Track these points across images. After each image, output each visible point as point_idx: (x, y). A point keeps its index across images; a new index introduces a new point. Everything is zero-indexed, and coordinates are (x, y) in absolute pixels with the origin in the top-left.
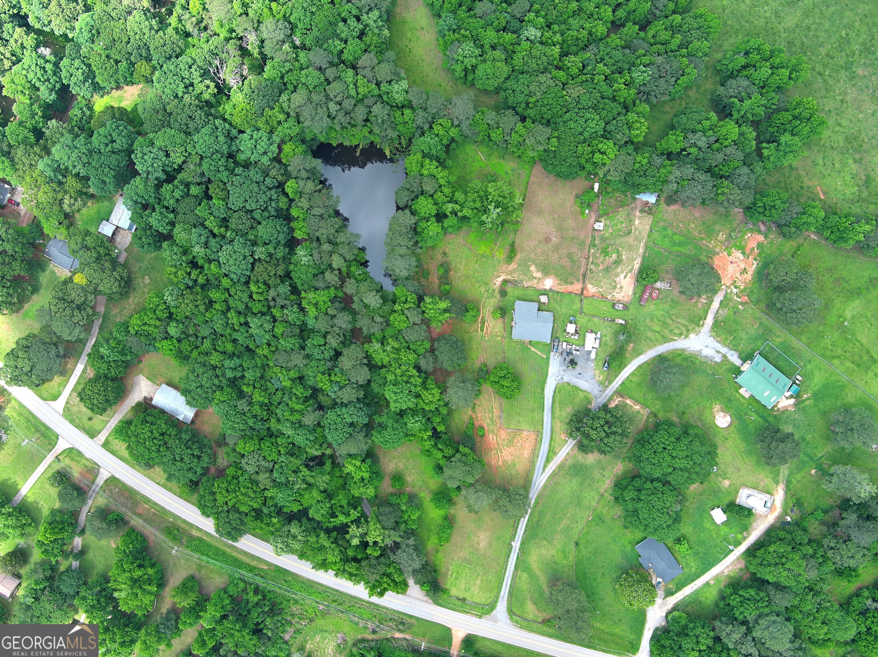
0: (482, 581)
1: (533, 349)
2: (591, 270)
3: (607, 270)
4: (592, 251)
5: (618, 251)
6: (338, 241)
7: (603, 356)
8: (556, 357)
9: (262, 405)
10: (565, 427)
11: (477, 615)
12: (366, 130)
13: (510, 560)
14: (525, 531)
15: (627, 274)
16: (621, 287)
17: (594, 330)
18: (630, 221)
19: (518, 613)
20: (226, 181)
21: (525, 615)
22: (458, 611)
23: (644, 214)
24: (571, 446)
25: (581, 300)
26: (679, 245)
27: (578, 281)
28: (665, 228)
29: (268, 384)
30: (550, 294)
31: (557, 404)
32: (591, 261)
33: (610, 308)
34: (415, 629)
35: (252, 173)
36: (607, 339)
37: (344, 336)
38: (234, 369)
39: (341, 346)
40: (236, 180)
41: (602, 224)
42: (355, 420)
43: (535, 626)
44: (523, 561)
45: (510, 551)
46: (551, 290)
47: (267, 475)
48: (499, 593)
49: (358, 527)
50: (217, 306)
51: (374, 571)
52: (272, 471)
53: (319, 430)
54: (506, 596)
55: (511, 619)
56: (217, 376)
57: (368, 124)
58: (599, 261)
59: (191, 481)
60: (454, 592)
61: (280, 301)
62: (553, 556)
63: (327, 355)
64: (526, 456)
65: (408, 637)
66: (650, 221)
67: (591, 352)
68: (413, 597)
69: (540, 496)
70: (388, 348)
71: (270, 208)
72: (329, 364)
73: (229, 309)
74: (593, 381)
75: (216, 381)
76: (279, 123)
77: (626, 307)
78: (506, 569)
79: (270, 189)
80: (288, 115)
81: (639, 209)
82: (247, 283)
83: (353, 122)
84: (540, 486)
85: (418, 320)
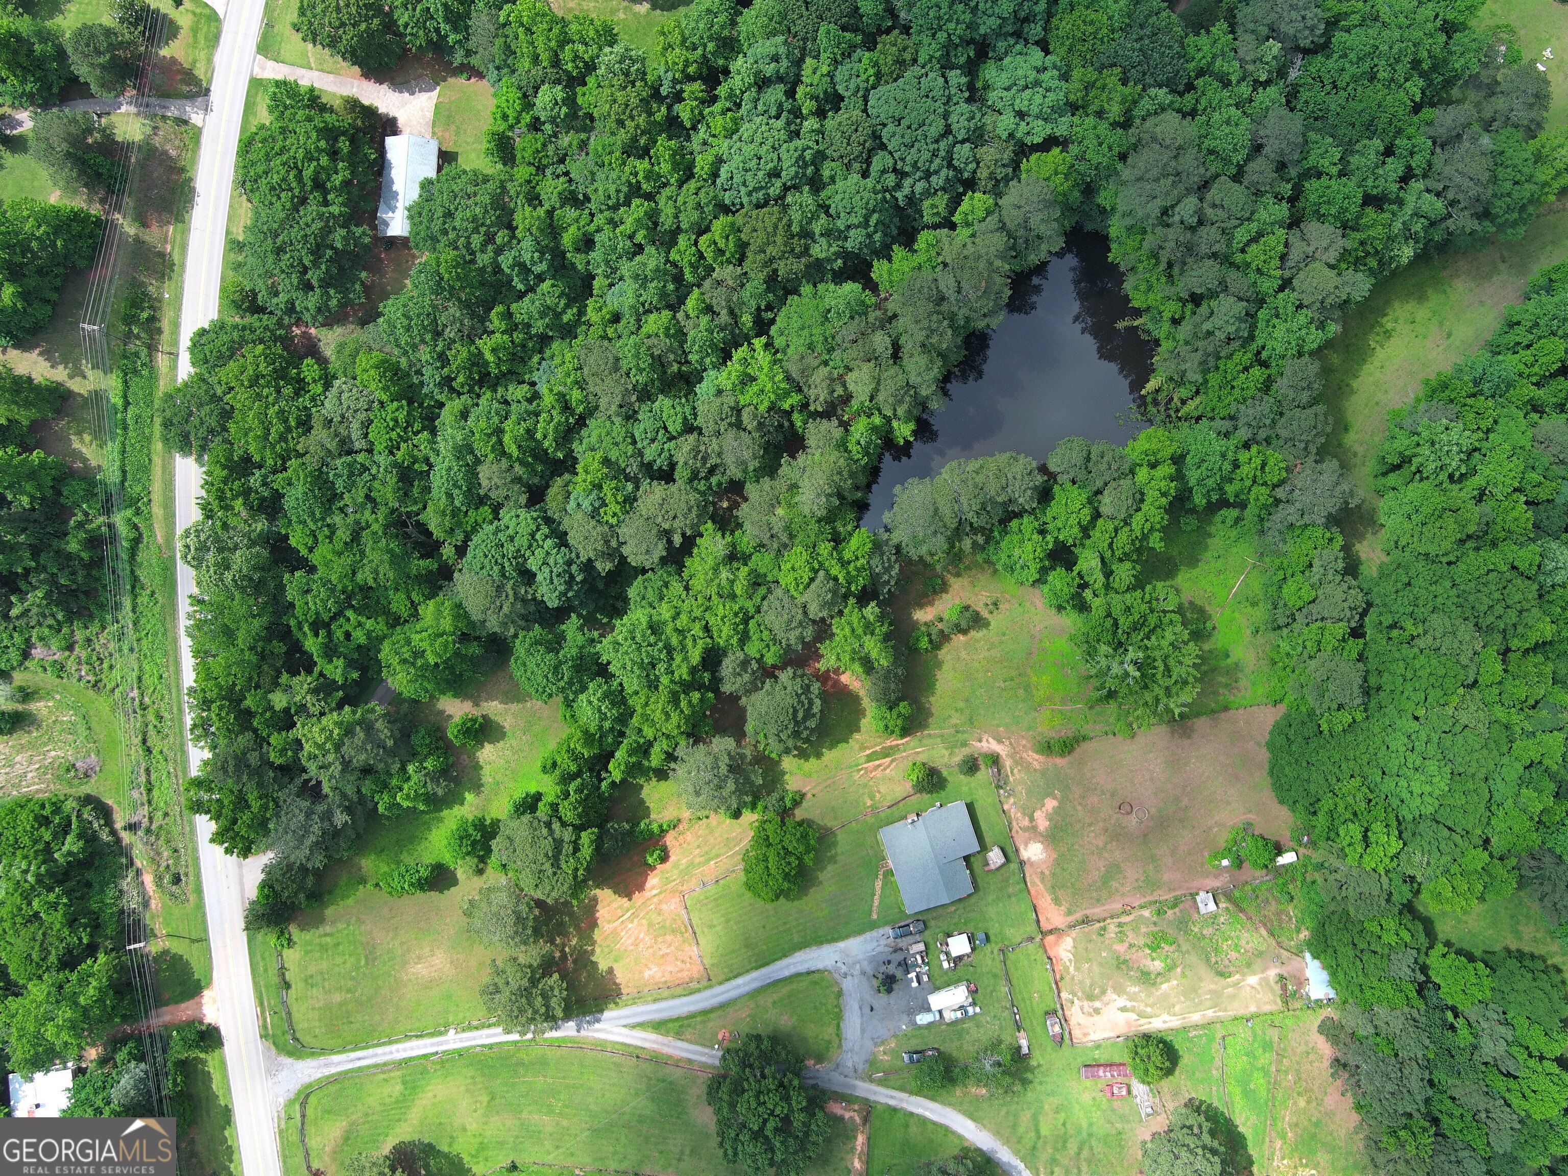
0: (341, 1004)
1: (879, 884)
2: (1104, 929)
3: (1122, 964)
4: (1146, 913)
5: (1170, 968)
6: (905, 361)
7: (933, 1041)
8: (883, 942)
9: (477, 360)
10: (745, 1029)
11: (265, 1026)
12: (1171, 309)
13: (415, 1043)
14: (491, 1047)
15: (1133, 1010)
16: (1097, 1011)
17: (979, 996)
18: (1249, 965)
19: (310, 1112)
20: (921, 61)
21: (310, 1129)
22: (256, 984)
23: (1277, 988)
24: (710, 1061)
25: (1031, 939)
26: (1248, 1094)
27: (1069, 913)
28: (1267, 1046)
29: (536, 359)
30: (1014, 866)
31: (785, 990)
32: (1125, 919)
33: (1044, 1008)
34: (176, 911)
35: (964, 107)
36: (974, 1031)
37: (712, 471)
38: (524, 269)
39: (687, 474)
40: (934, 80)
41: (1212, 907)
42: (539, 578)
43: (298, 1159)
44: (425, 1072)
45: (432, 1035)
46: (1022, 863)
47: (332, 445)
48: (332, 1051)
49: (315, 691)
50: (642, 166)
51: (231, 769)
52: (350, 452)
53: (486, 511)
54: (334, 1070)
55: (290, 1103)
56: (490, 239)
57: (1190, 306)
58: (1131, 938)
59: (254, 294)
60: (291, 956)
61: (718, 299)
62: (465, 1130)
63: (650, 453)
64: (647, 973)
65: (153, 904)
66: (1267, 1008)
67: (929, 1010)
68: (241, 877)
69: (577, 1046)
70: (725, 574)
71: (907, 182)
72: (633, 469)
73: (649, 197)
74: (869, 1044)
75: (476, 241)
76: (1100, 114)
77: (1060, 1040)
78: (390, 1043)
79: (950, 165)
80: (1126, 124)
81: (1284, 971)
82: (724, 209)
83: (1176, 271)
84: (597, 1035)
85: (815, 611)
